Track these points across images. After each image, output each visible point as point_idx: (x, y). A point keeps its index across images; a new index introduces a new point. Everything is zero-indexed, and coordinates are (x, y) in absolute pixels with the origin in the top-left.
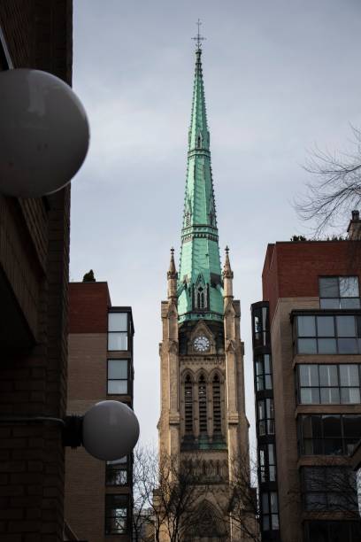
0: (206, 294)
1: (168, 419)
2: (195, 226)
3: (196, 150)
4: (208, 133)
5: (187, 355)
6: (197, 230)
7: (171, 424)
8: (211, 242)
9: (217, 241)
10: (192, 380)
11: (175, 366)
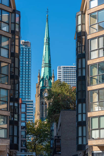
0: (47, 82)
1: (37, 113)
2: (45, 64)
3: (46, 43)
4: (49, 38)
5: (42, 98)
6: (46, 65)
7: (38, 115)
8: (49, 68)
9: (51, 68)
10: (43, 104)
11: (39, 100)
